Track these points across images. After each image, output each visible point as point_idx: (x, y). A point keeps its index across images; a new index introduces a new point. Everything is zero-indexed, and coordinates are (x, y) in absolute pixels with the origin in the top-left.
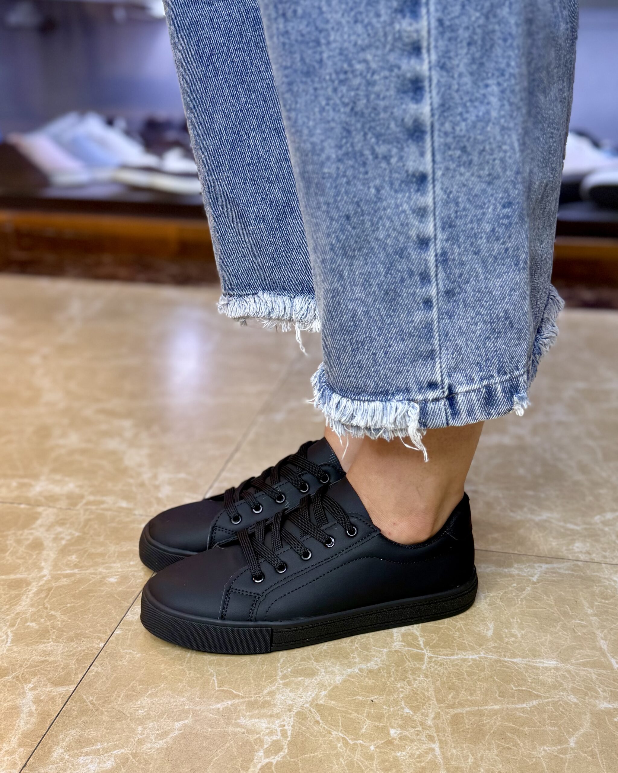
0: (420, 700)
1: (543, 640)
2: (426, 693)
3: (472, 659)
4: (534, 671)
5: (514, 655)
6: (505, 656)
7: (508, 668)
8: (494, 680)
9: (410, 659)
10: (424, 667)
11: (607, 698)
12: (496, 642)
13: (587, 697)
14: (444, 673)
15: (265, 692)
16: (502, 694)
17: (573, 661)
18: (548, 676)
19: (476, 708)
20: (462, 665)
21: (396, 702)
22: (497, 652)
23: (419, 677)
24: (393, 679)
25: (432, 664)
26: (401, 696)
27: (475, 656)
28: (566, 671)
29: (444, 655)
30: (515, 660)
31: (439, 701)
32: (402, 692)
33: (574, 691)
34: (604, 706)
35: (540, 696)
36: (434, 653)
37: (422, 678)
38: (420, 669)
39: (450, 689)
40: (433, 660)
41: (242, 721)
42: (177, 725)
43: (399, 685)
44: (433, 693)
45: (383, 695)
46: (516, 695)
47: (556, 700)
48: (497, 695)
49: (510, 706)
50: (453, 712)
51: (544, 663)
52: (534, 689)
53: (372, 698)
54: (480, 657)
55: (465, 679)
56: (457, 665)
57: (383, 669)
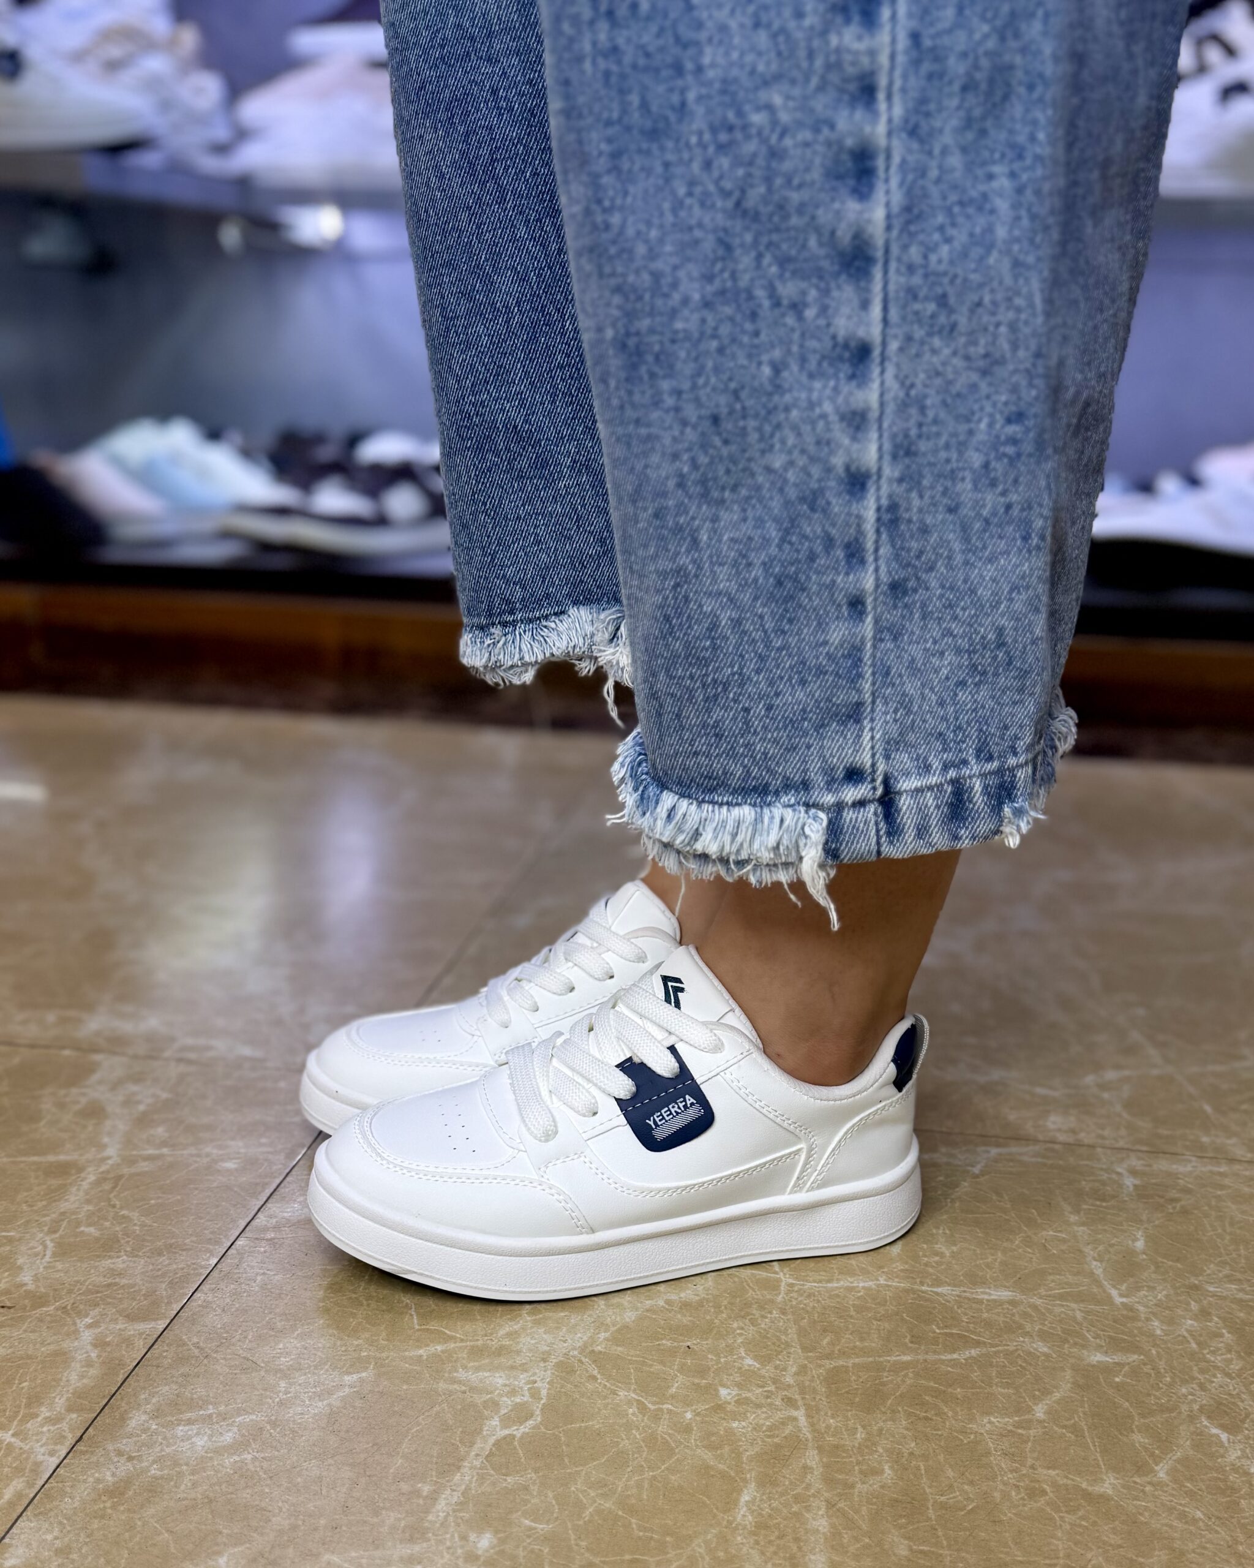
0: (772, 1347)
1: (989, 1260)
2: (783, 1337)
3: (863, 1288)
4: (974, 1305)
5: (938, 1282)
6: (922, 1283)
7: (927, 1300)
8: (903, 1319)
9: (756, 1288)
10: (780, 1299)
11: (1102, 1346)
12: (906, 1263)
13: (1066, 1346)
14: (814, 1307)
15: (501, 1332)
16: (917, 1339)
17: (1042, 1291)
18: (998, 1314)
19: (871, 1359)
20: (845, 1297)
21: (731, 1350)
22: (908, 1277)
23: (771, 1313)
24: (724, 1315)
25: (795, 1295)
26: (740, 1340)
27: (870, 1284)
28: (1029, 1306)
29: (815, 1281)
30: (939, 1290)
31: (804, 1349)
32: (740, 1335)
33: (1044, 1336)
34: (1097, 1359)
35: (984, 1343)
36: (797, 1279)
37: (775, 1314)
38: (772, 1301)
39: (825, 1331)
40: (796, 1289)
41: (461, 1374)
42: (347, 1379)
43: (735, 1325)
44: (795, 1336)
45: (707, 1339)
46: (940, 1340)
47: (1011, 1348)
48: (907, 1340)
49: (931, 1357)
50: (829, 1364)
51: (990, 1294)
52: (973, 1333)
53: (689, 1344)
54: (878, 1286)
55: (851, 1317)
56: (838, 1296)
57: (708, 1301)
